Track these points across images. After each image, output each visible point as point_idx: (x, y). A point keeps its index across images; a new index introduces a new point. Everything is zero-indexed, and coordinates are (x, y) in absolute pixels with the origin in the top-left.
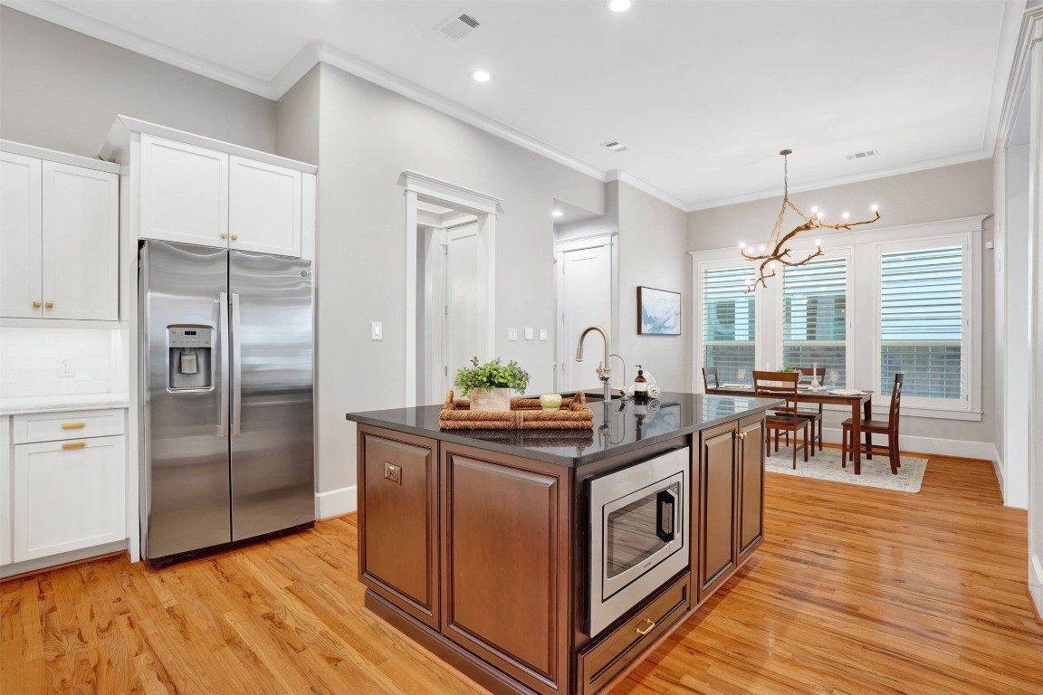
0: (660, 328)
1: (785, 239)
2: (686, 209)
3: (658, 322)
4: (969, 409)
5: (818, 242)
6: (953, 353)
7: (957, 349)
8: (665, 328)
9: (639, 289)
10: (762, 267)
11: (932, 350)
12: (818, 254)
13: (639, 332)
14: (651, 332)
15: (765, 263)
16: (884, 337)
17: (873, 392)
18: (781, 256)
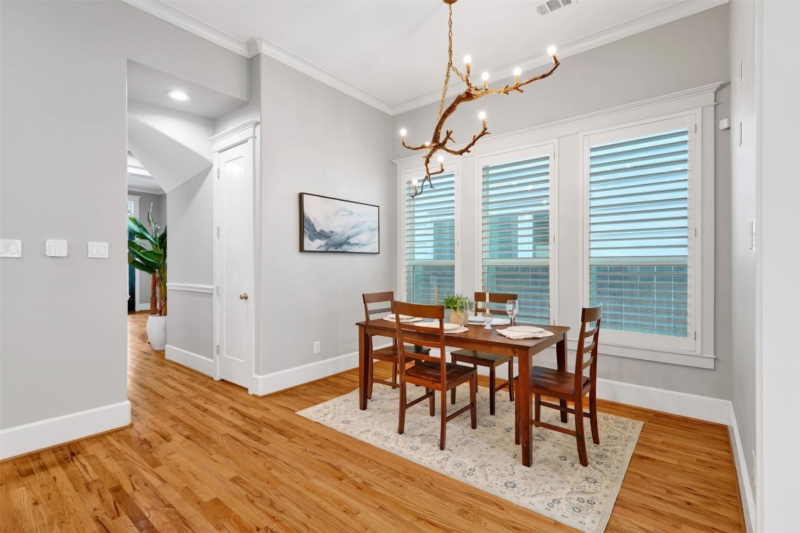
0: (341, 245)
1: (445, 116)
2: (390, 112)
3: (336, 239)
4: (698, 352)
5: (482, 115)
6: (675, 274)
7: (682, 268)
8: (349, 244)
9: (301, 196)
10: (427, 162)
11: (657, 270)
12: (483, 133)
13: (302, 249)
14: (324, 249)
15: (430, 155)
16: (594, 253)
17: (568, 328)
18: (445, 142)
